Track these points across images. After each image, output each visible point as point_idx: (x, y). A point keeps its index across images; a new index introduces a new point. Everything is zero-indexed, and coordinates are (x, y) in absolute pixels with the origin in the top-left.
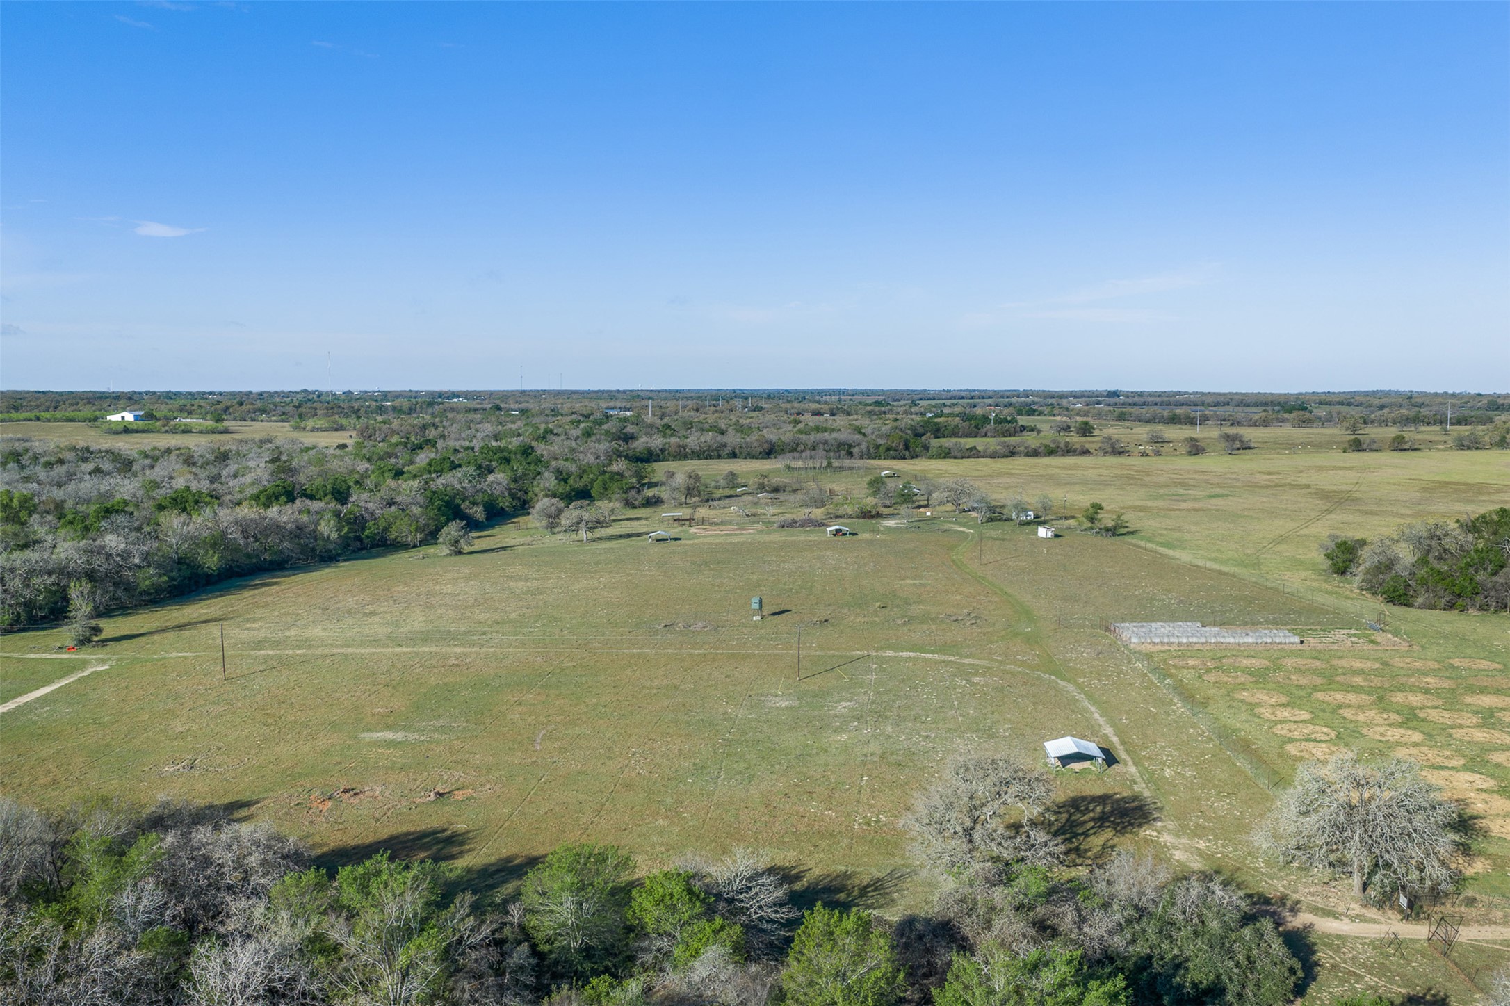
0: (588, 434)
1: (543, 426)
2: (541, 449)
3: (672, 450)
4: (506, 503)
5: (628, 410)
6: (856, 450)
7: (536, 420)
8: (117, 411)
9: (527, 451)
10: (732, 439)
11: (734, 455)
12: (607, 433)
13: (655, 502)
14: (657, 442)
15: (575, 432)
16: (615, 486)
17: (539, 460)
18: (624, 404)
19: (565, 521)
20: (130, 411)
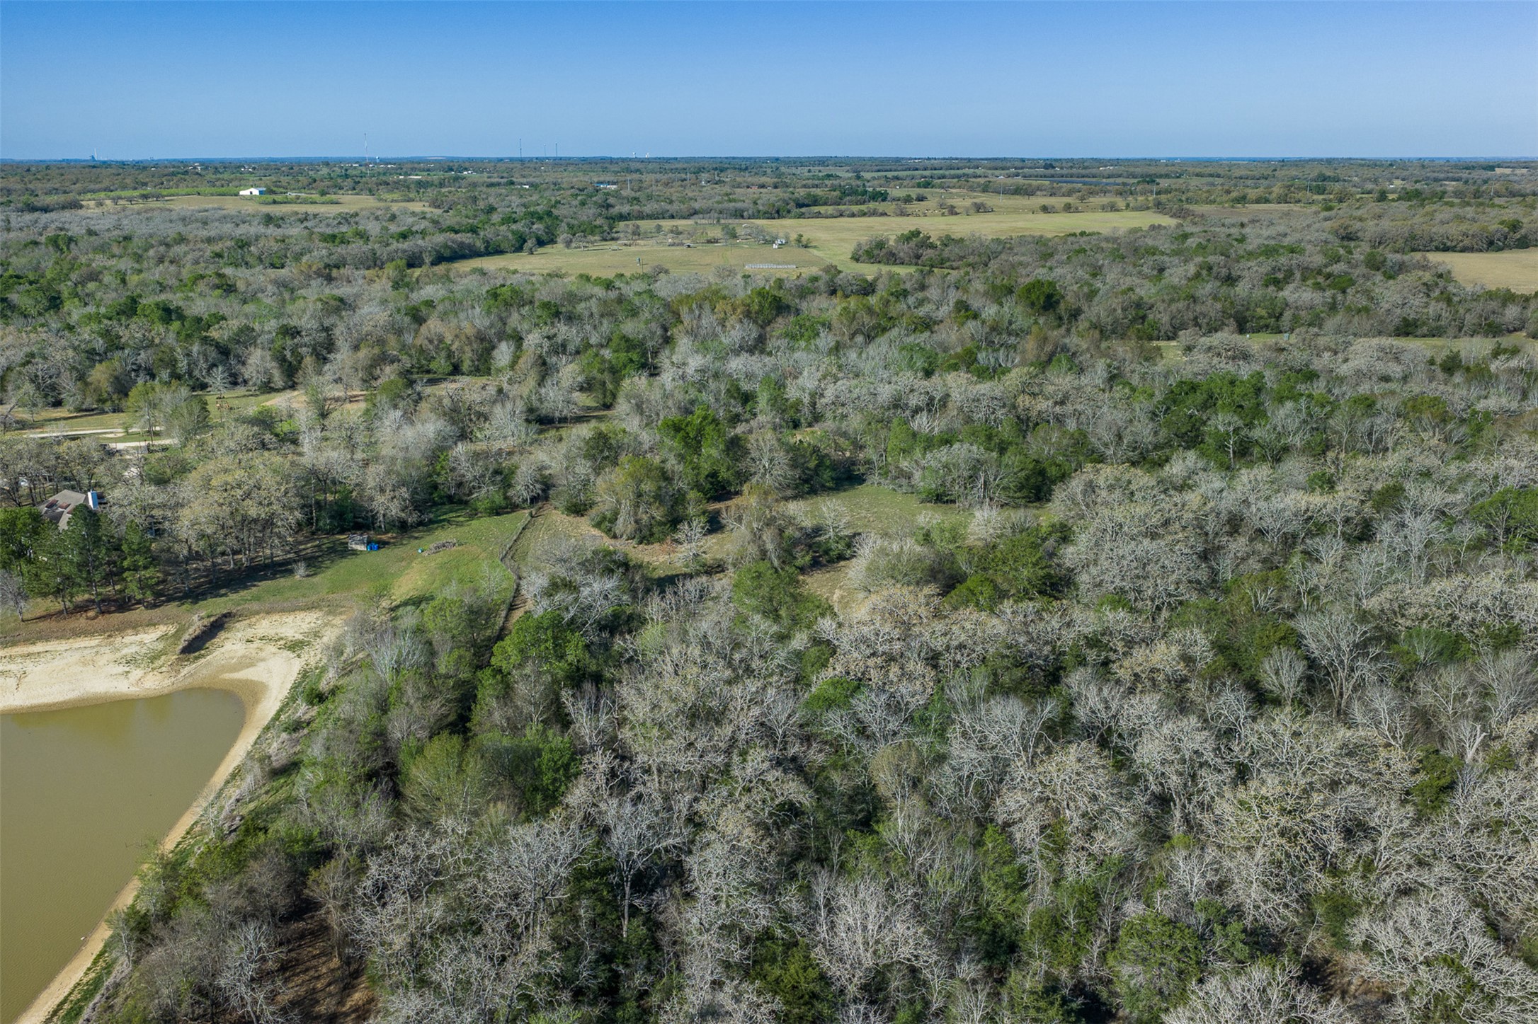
0: (583, 204)
1: (553, 199)
2: (556, 212)
3: (635, 214)
4: (545, 238)
5: (614, 183)
6: (745, 214)
7: (547, 194)
8: (246, 187)
9: (549, 214)
10: (674, 208)
11: (672, 217)
12: (595, 203)
13: (617, 239)
14: (626, 209)
15: (575, 203)
16: (597, 230)
17: (557, 218)
18: (612, 179)
19: (573, 245)
20: (256, 186)
